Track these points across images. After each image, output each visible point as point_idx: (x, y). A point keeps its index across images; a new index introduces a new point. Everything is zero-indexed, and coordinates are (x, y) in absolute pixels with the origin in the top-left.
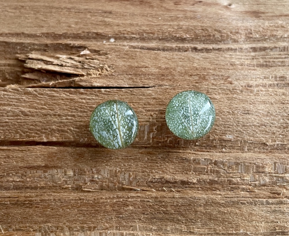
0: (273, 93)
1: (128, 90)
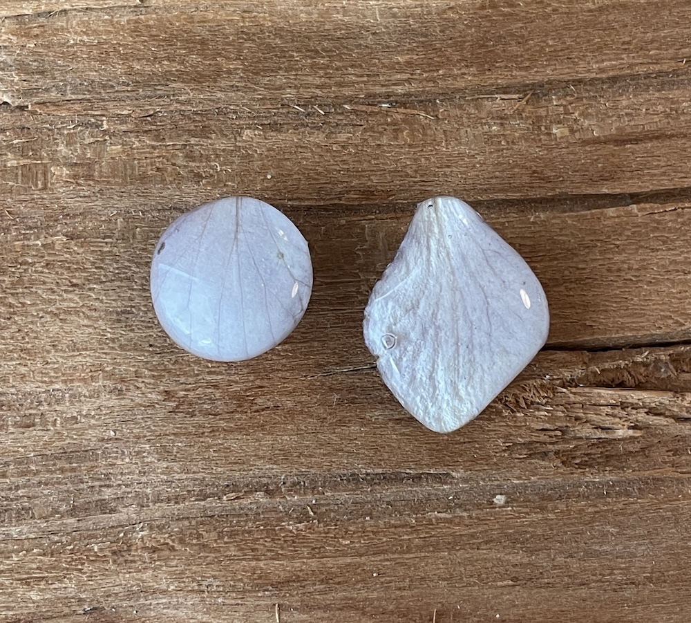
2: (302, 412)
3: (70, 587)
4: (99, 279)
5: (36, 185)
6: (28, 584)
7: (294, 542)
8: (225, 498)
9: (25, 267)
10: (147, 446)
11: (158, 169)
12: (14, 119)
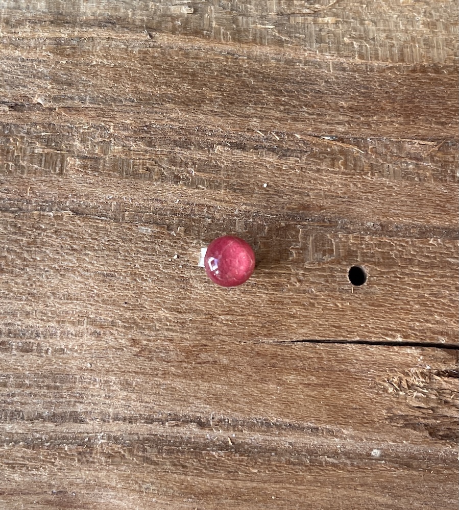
0: (48, 317)
1: (347, 337)
2: (234, 368)
3: (44, 475)
4: (94, 247)
5: (55, 170)
6: (13, 468)
7: (215, 465)
8: (167, 424)
9: (39, 232)
10: (113, 378)
11: (148, 169)
12: (44, 116)
